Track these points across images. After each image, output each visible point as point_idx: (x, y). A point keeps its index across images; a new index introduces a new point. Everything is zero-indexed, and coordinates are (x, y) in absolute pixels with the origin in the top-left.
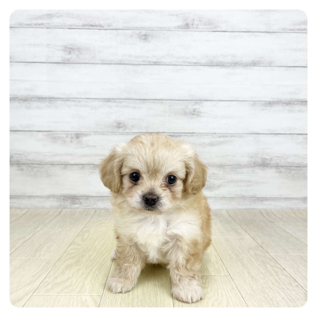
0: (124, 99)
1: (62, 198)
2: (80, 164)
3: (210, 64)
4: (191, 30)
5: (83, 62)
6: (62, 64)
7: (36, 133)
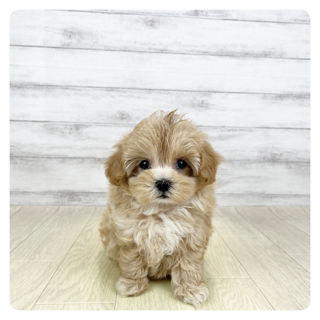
0: (129, 89)
1: (60, 194)
2: (79, 158)
3: (220, 54)
4: (200, 17)
5: (85, 47)
6: (61, 49)
7: (31, 123)
